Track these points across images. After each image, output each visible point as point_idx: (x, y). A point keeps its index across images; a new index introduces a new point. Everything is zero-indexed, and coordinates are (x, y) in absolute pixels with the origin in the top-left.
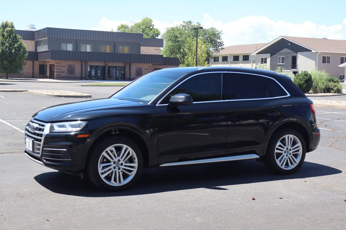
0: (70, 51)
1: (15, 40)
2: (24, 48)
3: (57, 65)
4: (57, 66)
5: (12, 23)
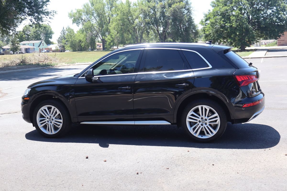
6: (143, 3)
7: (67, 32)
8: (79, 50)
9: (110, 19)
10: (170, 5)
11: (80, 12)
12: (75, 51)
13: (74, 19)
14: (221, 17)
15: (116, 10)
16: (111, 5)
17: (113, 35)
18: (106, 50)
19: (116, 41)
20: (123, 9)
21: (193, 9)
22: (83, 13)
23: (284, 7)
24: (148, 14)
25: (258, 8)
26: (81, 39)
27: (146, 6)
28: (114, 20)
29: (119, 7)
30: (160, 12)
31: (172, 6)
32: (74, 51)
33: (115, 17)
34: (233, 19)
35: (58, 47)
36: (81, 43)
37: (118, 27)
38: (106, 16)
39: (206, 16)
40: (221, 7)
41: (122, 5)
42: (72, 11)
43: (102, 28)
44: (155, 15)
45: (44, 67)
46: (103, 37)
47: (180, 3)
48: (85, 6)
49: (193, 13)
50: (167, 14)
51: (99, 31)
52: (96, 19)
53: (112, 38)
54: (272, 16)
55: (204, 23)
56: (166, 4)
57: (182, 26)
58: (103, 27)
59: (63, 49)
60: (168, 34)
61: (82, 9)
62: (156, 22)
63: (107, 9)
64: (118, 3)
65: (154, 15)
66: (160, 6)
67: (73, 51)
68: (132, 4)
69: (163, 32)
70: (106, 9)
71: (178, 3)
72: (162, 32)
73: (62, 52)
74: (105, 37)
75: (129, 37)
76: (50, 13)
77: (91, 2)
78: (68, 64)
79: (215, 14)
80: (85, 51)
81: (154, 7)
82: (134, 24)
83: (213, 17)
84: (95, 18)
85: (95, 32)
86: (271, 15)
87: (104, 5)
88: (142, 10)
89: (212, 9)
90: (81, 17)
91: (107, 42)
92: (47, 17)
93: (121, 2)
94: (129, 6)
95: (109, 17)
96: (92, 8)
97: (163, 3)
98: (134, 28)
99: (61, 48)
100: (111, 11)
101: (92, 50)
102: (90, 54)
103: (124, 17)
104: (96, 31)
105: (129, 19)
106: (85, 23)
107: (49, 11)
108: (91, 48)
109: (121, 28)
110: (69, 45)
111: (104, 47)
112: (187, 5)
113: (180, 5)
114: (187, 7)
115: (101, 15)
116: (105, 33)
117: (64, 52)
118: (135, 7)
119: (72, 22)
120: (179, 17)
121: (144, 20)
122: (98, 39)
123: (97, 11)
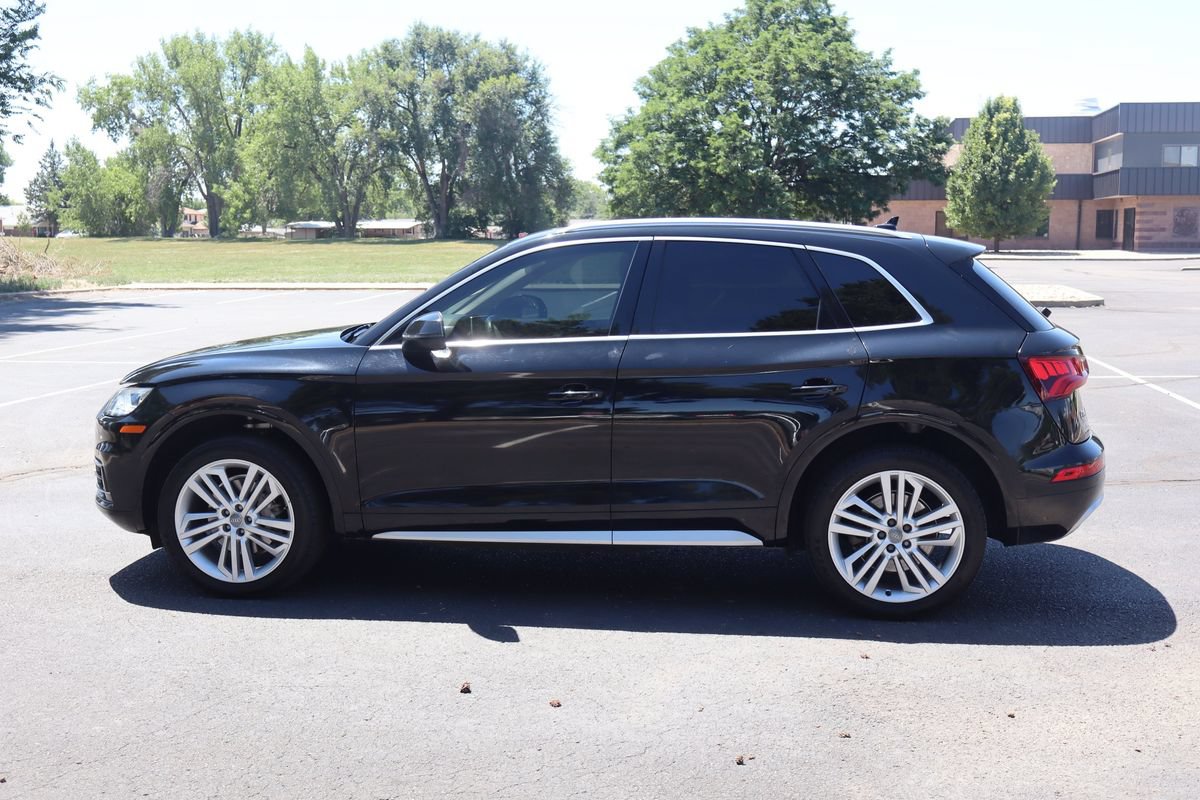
0: (1190, 168)
1: (1019, 145)
2: (1044, 167)
3: (1142, 210)
4: (1141, 213)
5: (1015, 100)
6: (371, 68)
7: (66, 162)
8: (113, 234)
9: (239, 122)
10: (471, 84)
11: (126, 89)
12: (99, 235)
13: (99, 110)
14: (673, 135)
15: (266, 87)
16: (245, 68)
17: (253, 180)
18: (223, 237)
19: (262, 205)
20: (292, 85)
21: (555, 103)
22: (135, 91)
23: (891, 115)
24: (389, 111)
25: (797, 113)
26: (126, 190)
27: (380, 82)
28: (257, 125)
29: (279, 78)
30: (434, 107)
31: (479, 86)
32: (97, 232)
33: (263, 115)
34: (717, 144)
35: (29, 218)
36: (124, 207)
37: (274, 152)
38: (225, 109)
39: (617, 130)
40: (675, 99)
41: (290, 70)
42: (93, 82)
43: (209, 152)
44: (415, 117)
45: (9, 294)
46: (215, 186)
47: (508, 77)
48: (143, 65)
49: (555, 116)
50: (460, 115)
51: (196, 165)
52: (186, 118)
53: (249, 193)
54: (848, 142)
55: (611, 155)
56: (458, 77)
57: (512, 161)
58: (212, 149)
59: (47, 226)
60: (460, 189)
61: (132, 77)
62: (418, 143)
63: (230, 82)
64: (273, 63)
65: (409, 114)
66: (434, 82)
67: (92, 236)
68: (329, 68)
69: (442, 181)
70: (227, 83)
71: (503, 78)
72: (438, 179)
73: (44, 236)
74: (222, 187)
75: (313, 192)
76: (42, 81)
77: (170, 52)
78: (102, 287)
79: (652, 124)
80: (140, 235)
81: (412, 85)
82: (335, 144)
83: (643, 132)
84: (183, 115)
85: (182, 167)
86: (847, 139)
87: (219, 69)
88: (366, 93)
89: (638, 105)
90: (126, 106)
91: (228, 206)
92: (25, 98)
93: (286, 59)
94: (318, 77)
95: (239, 114)
96: (173, 75)
97: (446, 73)
98: (334, 159)
99: (41, 221)
100: (247, 92)
101: (168, 233)
102: (160, 248)
103: (296, 115)
104: (186, 163)
105: (314, 126)
106: (144, 132)
107: (37, 73)
108: (164, 225)
109: (282, 155)
110: (74, 211)
111: (217, 226)
112: (532, 86)
113: (509, 86)
114: (533, 93)
115: (206, 104)
116: (219, 174)
117: (54, 237)
118: (340, 81)
119: (91, 122)
120: (505, 128)
121: (371, 130)
122: (191, 194)
123: (194, 90)
